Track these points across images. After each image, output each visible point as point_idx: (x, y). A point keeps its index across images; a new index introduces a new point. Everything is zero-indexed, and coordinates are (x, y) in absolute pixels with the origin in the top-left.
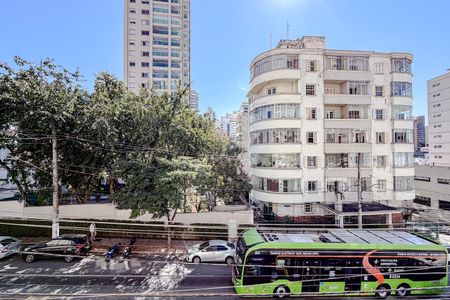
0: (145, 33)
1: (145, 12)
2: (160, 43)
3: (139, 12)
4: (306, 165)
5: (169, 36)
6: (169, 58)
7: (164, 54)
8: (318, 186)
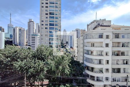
0: (47, 14)
1: (47, 7)
2: (51, 18)
3: (45, 7)
4: (105, 72)
5: (55, 16)
6: (55, 23)
7: (53, 22)
8: (109, 79)
